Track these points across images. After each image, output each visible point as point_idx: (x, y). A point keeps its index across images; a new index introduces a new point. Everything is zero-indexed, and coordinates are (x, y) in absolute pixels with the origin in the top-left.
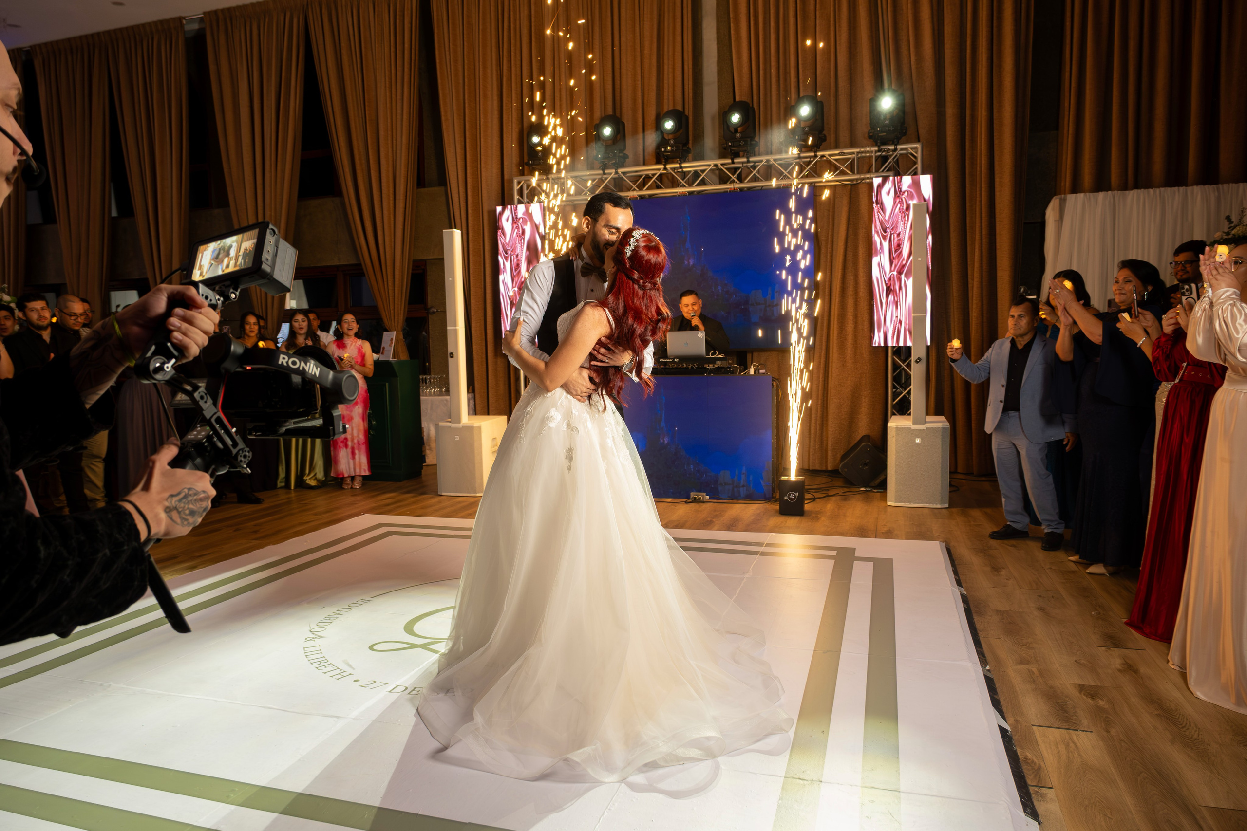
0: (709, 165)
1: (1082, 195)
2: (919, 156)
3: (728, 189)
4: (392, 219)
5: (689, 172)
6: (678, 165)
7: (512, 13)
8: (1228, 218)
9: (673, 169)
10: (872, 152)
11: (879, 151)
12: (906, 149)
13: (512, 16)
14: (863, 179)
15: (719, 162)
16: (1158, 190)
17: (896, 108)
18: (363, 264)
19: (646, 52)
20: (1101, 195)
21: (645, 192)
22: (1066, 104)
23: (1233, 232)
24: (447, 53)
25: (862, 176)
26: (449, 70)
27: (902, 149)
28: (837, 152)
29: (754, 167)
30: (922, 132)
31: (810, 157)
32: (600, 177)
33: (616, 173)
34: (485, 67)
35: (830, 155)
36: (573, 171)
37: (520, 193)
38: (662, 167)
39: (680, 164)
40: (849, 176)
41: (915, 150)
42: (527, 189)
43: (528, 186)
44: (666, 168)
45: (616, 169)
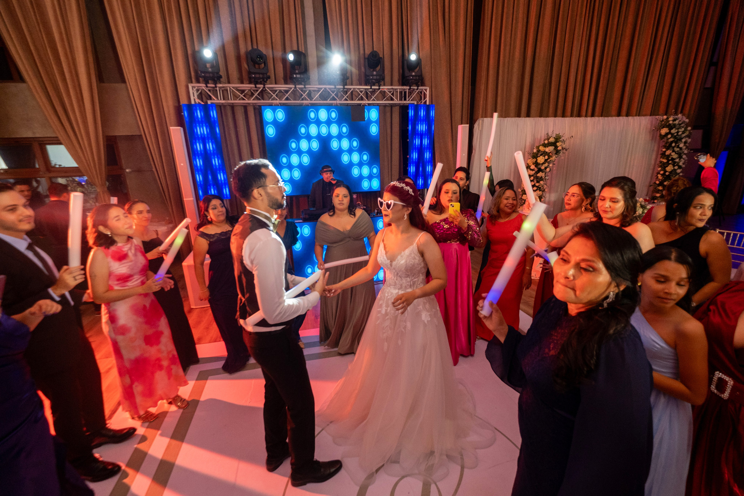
2: (428, 93)
3: (333, 103)
4: (81, 106)
6: (303, 86)
8: (547, 134)
9: (300, 88)
10: (406, 90)
11: (410, 89)
12: (422, 89)
14: (400, 104)
15: (327, 87)
21: (285, 101)
25: (402, 102)
27: (420, 89)
28: (390, 88)
29: (347, 92)
32: (249, 88)
33: (264, 87)
35: (386, 89)
36: (232, 83)
37: (194, 96)
38: (294, 86)
39: (305, 85)
40: (396, 101)
41: (426, 90)
42: (197, 92)
43: (198, 90)
44: (295, 88)
45: (264, 85)
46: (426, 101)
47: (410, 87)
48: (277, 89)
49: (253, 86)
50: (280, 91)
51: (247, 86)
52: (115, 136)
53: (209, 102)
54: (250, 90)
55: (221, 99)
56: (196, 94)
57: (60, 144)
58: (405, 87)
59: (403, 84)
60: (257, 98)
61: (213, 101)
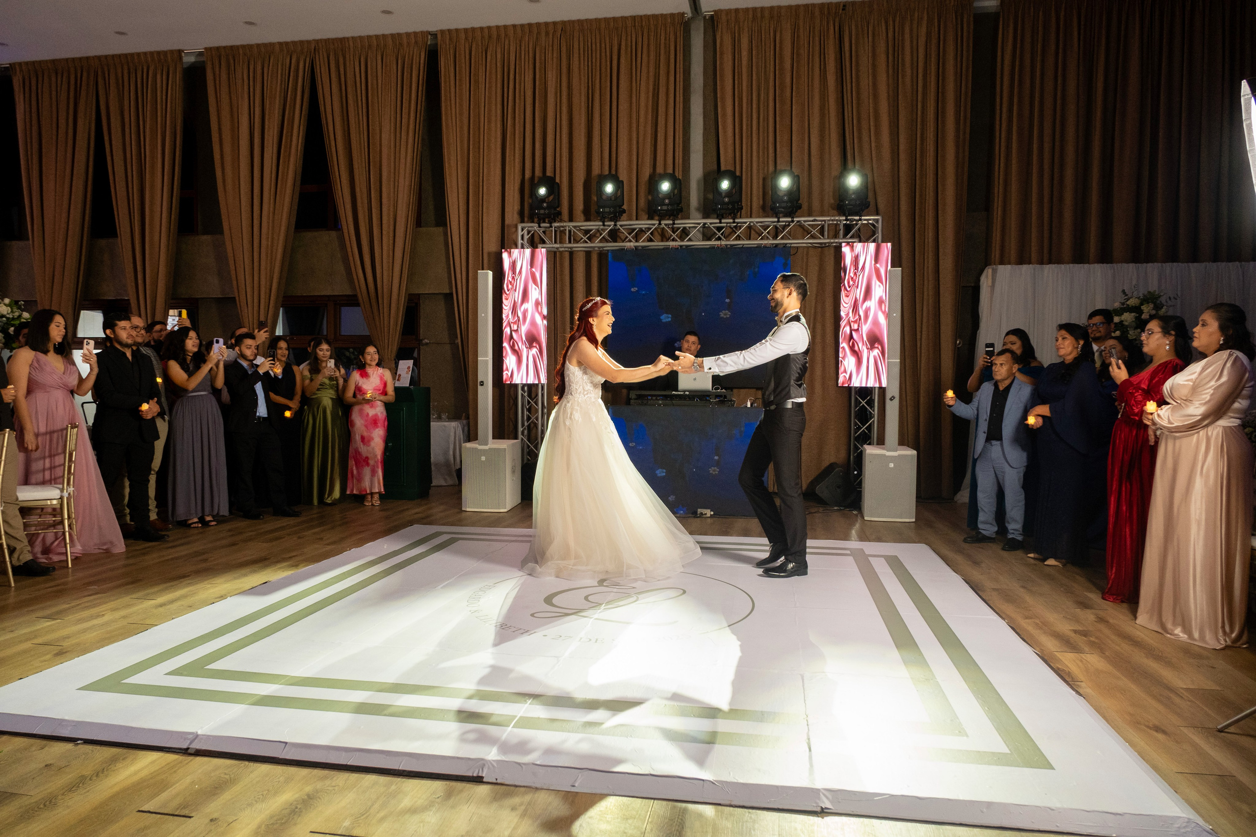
0: (699, 224)
1: (1009, 266)
2: (880, 226)
3: (713, 245)
4: (391, 254)
5: (679, 228)
6: (671, 222)
7: (517, 75)
8: (1124, 292)
9: (666, 225)
10: (840, 221)
11: (847, 220)
12: (868, 220)
13: (517, 78)
14: (832, 243)
15: (708, 221)
16: (1068, 266)
17: (862, 184)
18: (359, 295)
19: (642, 120)
20: (1025, 267)
21: (641, 244)
22: (996, 191)
23: (1128, 303)
24: (453, 105)
25: (832, 241)
26: (454, 122)
27: (865, 220)
28: (811, 219)
29: (737, 227)
30: (881, 206)
31: (786, 222)
32: (597, 227)
33: (615, 225)
34: (489, 122)
35: (805, 221)
36: (576, 221)
37: (522, 239)
39: (674, 221)
40: (823, 239)
41: (876, 221)
42: (528, 234)
43: (529, 232)
44: (660, 224)
45: (615, 222)
46: (877, 237)
48: (635, 226)
49: (601, 223)
50: (641, 230)
51: (593, 225)
52: (419, 295)
53: (540, 246)
54: (598, 230)
55: (556, 242)
56: (526, 237)
57: (357, 305)
58: (837, 218)
60: (604, 240)
61: (544, 246)
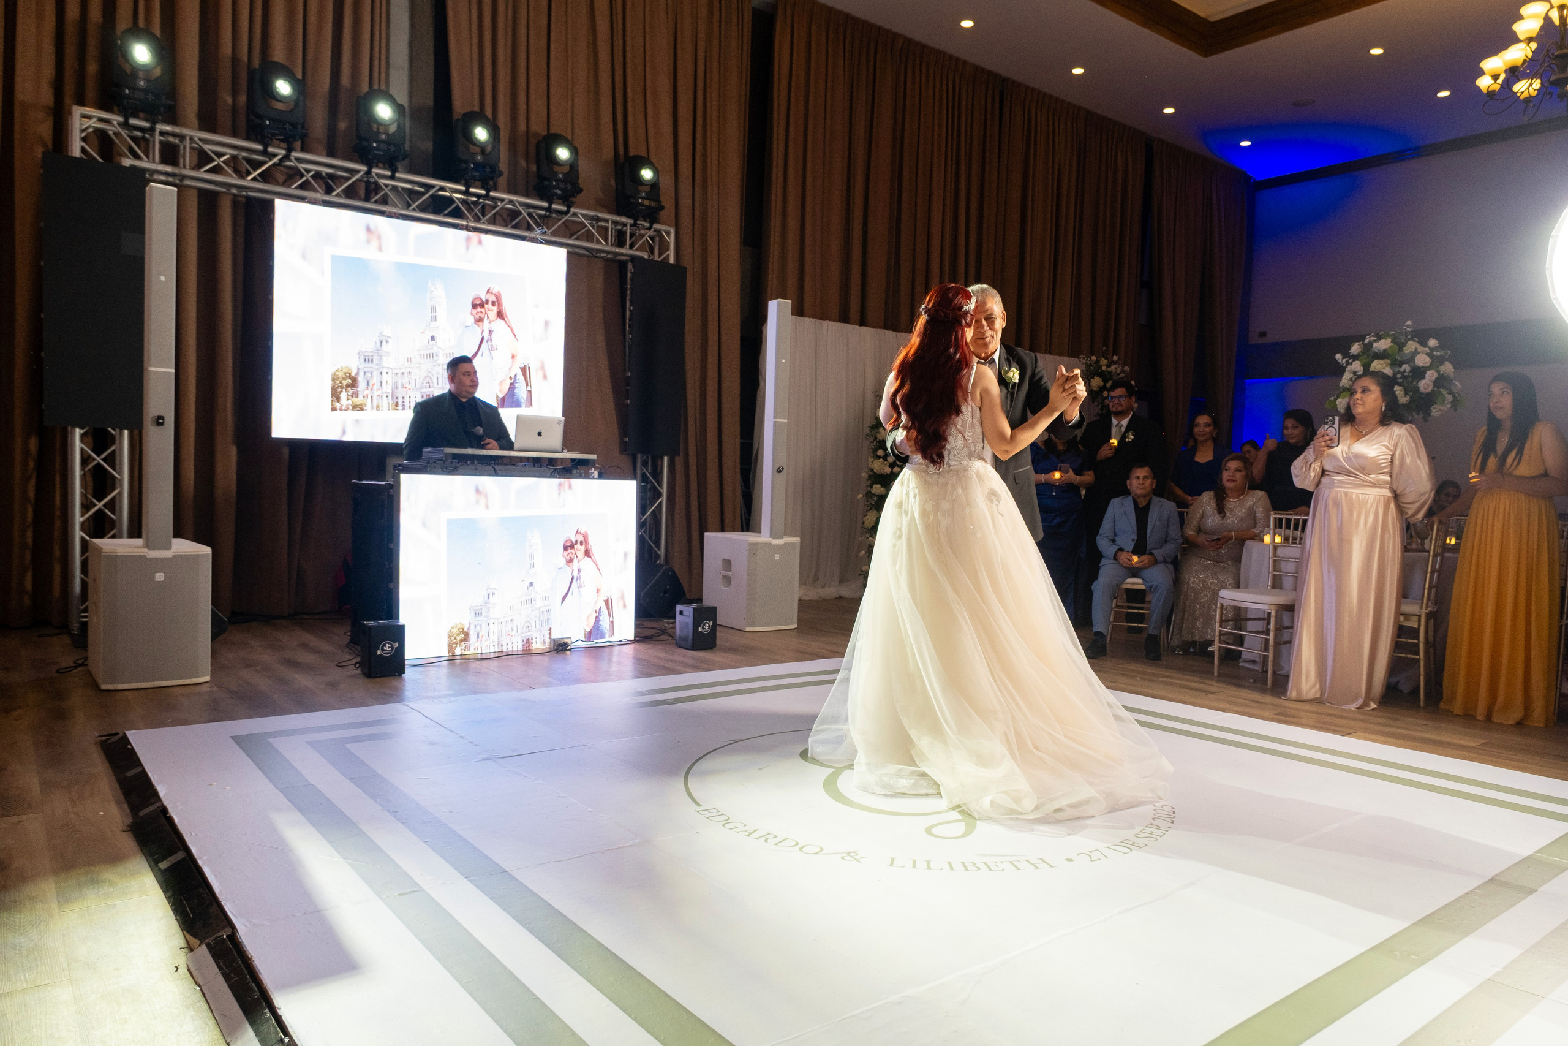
0: (433, 186)
2: (672, 240)
3: (458, 224)
6: (388, 173)
9: (379, 177)
10: (625, 225)
11: (634, 225)
12: (660, 230)
15: (449, 185)
21: (334, 199)
25: (617, 250)
27: (656, 230)
29: (493, 206)
31: (558, 210)
32: (235, 152)
33: (287, 157)
35: (581, 215)
38: (365, 168)
39: (393, 171)
40: (603, 246)
41: (668, 233)
44: (368, 173)
45: (290, 150)
46: (668, 255)
47: (636, 220)
49: (260, 147)
50: (317, 176)
53: (127, 162)
54: (234, 158)
55: (160, 162)
58: (624, 219)
59: (619, 214)
61: (137, 163)
